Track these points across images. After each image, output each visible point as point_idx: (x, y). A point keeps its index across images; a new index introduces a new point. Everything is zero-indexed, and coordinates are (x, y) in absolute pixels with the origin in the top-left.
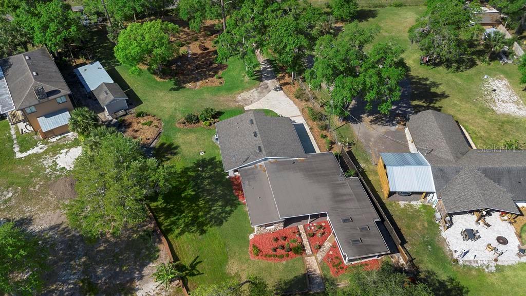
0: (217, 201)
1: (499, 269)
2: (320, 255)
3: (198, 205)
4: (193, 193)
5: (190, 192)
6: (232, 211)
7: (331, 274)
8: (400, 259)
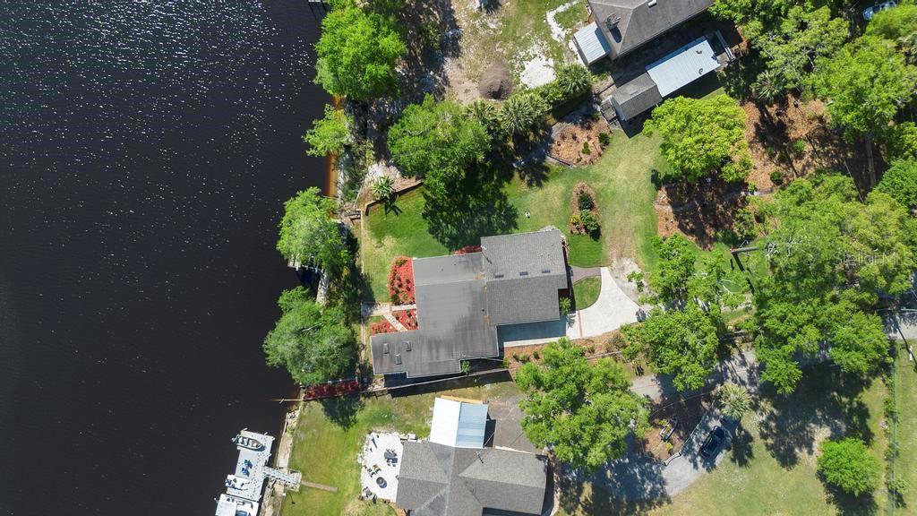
0: (458, 230)
1: (359, 467)
2: (390, 318)
3: (455, 211)
4: (471, 206)
5: (472, 203)
6: (444, 243)
7: (372, 323)
8: (378, 386)
